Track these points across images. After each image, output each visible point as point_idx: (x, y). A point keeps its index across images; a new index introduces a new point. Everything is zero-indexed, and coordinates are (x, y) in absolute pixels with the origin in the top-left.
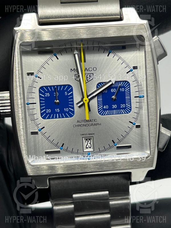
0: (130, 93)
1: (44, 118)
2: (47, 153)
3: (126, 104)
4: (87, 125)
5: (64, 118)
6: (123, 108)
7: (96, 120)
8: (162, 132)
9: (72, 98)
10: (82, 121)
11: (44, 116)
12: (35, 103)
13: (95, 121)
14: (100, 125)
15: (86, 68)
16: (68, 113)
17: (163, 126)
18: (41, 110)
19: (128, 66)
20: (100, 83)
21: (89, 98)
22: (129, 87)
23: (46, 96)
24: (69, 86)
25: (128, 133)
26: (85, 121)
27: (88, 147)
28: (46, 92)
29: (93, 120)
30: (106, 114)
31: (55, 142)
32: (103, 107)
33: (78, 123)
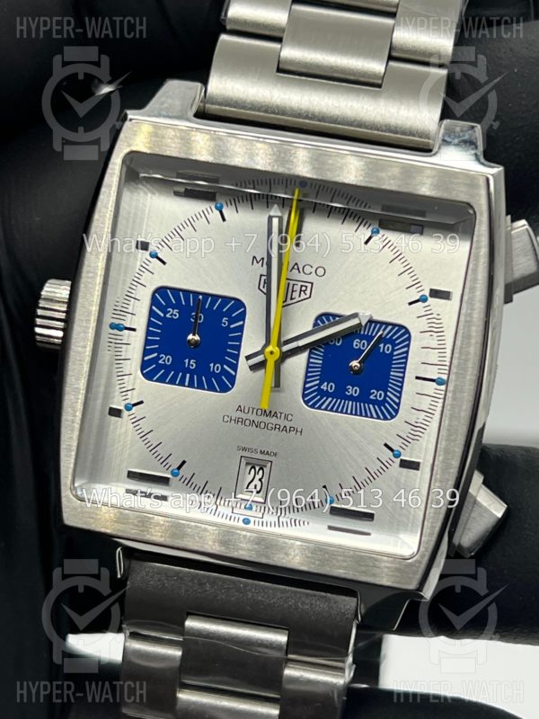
0: (405, 363)
1: (148, 376)
2: (131, 475)
3: (388, 393)
4: (262, 425)
5: (204, 389)
6: (375, 402)
7: (290, 418)
9: (239, 339)
10: (251, 410)
11: (151, 370)
12: (134, 330)
13: (286, 417)
14: (299, 433)
15: (296, 264)
16: (218, 377)
18: (146, 352)
19: (416, 284)
20: (327, 315)
21: (285, 348)
22: (408, 346)
23: (168, 316)
24: (239, 304)
25: (373, 477)
26: (259, 412)
27: (252, 486)
28: (169, 304)
29: (283, 415)
30: (323, 407)
31: (163, 451)
32: (319, 385)
33: (239, 414)
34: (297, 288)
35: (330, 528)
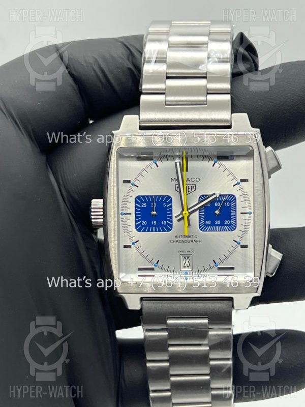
0: (236, 208)
1: (139, 230)
2: (139, 269)
3: (231, 221)
4: (186, 241)
5: (161, 231)
6: (227, 225)
8: (272, 254)
9: (171, 210)
10: (181, 236)
11: (139, 228)
12: (130, 214)
13: (195, 236)
14: (200, 242)
15: (188, 178)
16: (165, 226)
17: (273, 248)
18: (136, 222)
19: (235, 178)
20: (203, 196)
21: (190, 211)
22: (236, 202)
23: (142, 206)
24: (169, 197)
25: (231, 253)
26: (184, 236)
27: (185, 265)
28: (142, 202)
29: (193, 236)
30: (207, 231)
31: (149, 258)
33: (176, 239)
34: (190, 187)
35: (219, 275)
